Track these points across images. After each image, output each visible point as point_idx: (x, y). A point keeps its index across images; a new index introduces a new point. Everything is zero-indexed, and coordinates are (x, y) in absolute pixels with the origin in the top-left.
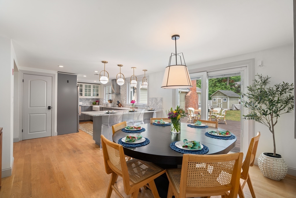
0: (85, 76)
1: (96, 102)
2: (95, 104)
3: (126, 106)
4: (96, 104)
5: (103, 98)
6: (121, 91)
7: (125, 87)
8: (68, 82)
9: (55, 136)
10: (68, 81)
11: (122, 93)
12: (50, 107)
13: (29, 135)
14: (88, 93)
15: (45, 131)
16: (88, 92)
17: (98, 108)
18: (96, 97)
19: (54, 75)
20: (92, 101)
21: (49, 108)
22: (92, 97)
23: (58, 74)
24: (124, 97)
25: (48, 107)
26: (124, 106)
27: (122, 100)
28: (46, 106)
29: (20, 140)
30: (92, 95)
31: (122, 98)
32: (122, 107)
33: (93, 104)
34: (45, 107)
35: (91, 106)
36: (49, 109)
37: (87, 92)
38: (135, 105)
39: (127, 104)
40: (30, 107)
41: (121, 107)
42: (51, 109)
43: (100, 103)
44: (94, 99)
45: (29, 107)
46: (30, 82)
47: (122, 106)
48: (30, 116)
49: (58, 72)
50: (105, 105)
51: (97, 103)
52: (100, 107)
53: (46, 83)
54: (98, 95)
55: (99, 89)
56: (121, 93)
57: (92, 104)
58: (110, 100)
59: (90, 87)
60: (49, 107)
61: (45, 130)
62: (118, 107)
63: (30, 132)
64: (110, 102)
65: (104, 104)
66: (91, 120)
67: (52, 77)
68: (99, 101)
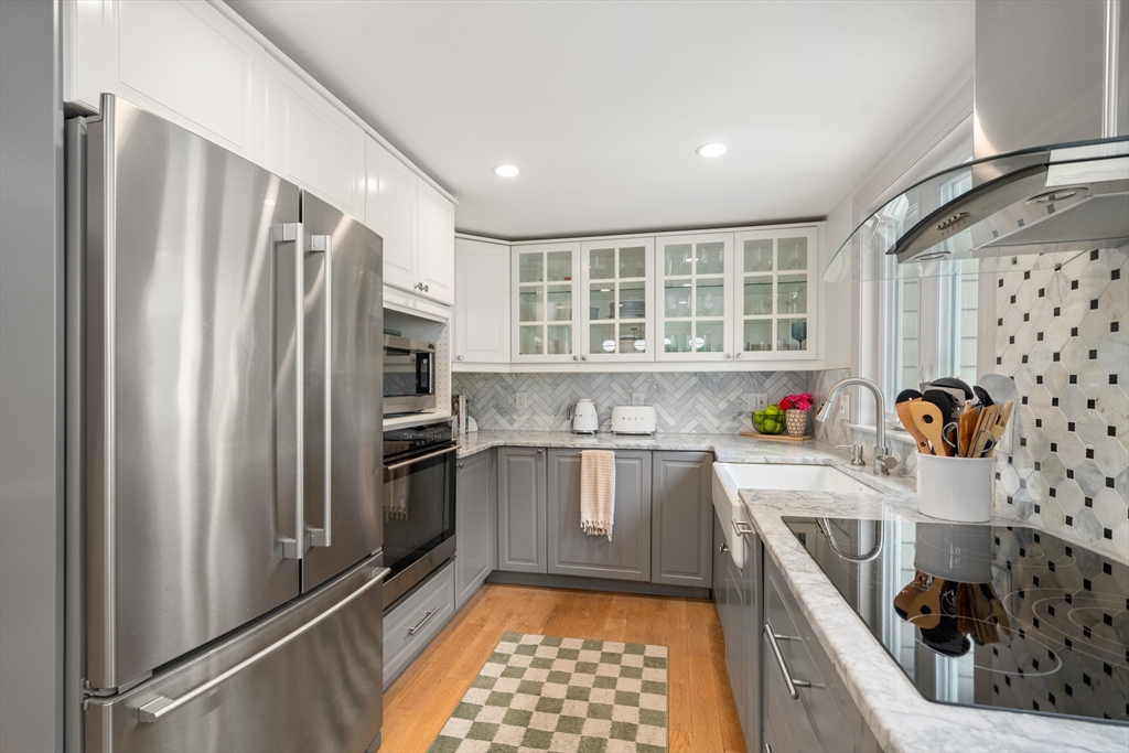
1: (787, 404)
2: (769, 423)
4: (782, 428)
14: (693, 318)
18: (779, 354)
20: (751, 402)
22: (736, 356)
30: (734, 337)
33: (755, 424)
35: (711, 452)
43: (826, 420)
44: (768, 374)
51: (795, 418)
54: (799, 334)
55: (811, 270)
57: (748, 424)
68: (816, 395)
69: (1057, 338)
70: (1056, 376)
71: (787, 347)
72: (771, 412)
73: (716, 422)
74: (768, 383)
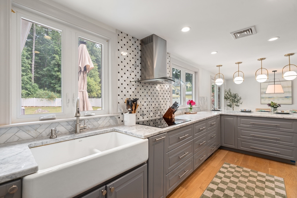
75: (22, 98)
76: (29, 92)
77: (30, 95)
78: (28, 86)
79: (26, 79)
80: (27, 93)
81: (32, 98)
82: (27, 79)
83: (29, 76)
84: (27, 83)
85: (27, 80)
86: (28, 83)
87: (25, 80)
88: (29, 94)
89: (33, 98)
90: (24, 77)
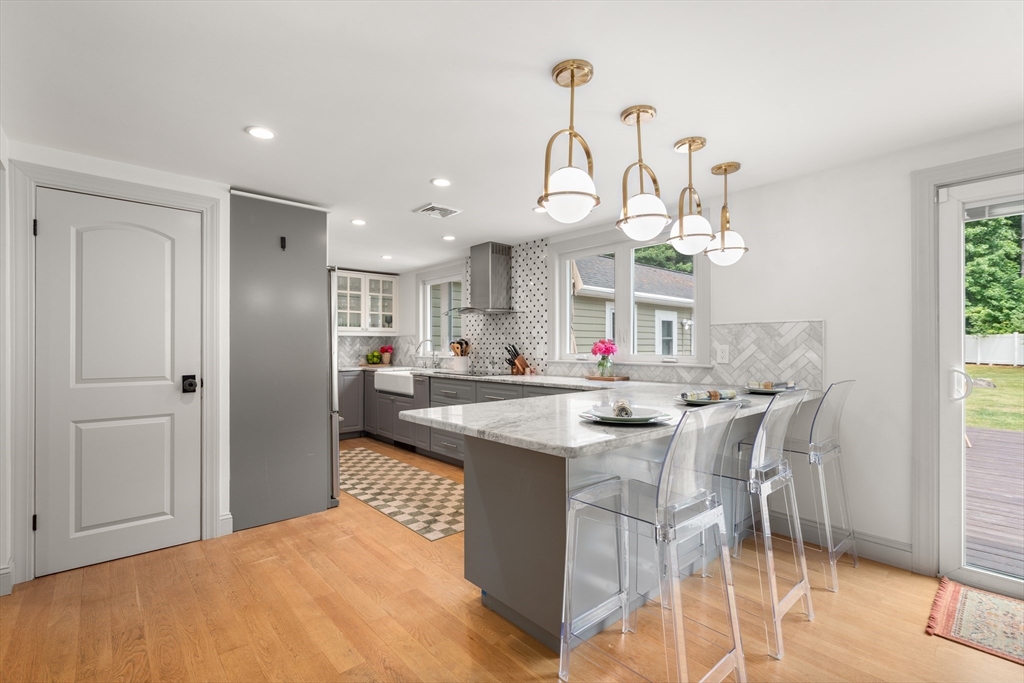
0: (359, 222)
1: (384, 350)
2: (375, 359)
3: (550, 369)
4: (380, 361)
5: (416, 336)
6: (516, 299)
7: (542, 279)
8: (283, 246)
9: (219, 536)
10: (283, 240)
11: (522, 310)
12: (193, 377)
13: (72, 546)
14: (348, 311)
15: (164, 514)
16: (351, 308)
17: (409, 377)
18: (380, 328)
19: (215, 204)
20: (365, 350)
21: (189, 384)
22: (366, 329)
23: (233, 197)
24: (538, 326)
25: (179, 380)
26: (539, 369)
27: (527, 342)
28: (168, 376)
29: (17, 579)
30: (366, 320)
31: (523, 329)
32: (531, 372)
33: (368, 360)
34: (163, 378)
35: (364, 371)
36: (185, 391)
37: (345, 308)
38: (615, 365)
39: (557, 359)
40: (80, 379)
41: (523, 374)
42: (198, 388)
43: (400, 356)
44: (371, 338)
45: (72, 383)
46: (79, 235)
47: (527, 370)
48: (79, 432)
49: (231, 188)
50: (429, 363)
51: (386, 356)
52: (415, 376)
53: (168, 244)
54: (388, 321)
55: (394, 295)
56: (516, 307)
57: (363, 361)
58: (461, 344)
59: (356, 285)
60: (185, 378)
61: (167, 510)
62: (513, 374)
63: (80, 528)
64: (459, 351)
65: (420, 362)
66: (363, 432)
67: (202, 213)
68: (393, 346)
69: (478, 331)
70: (478, 338)
71: (384, 326)
72: (376, 354)
73: (349, 360)
74: (371, 341)
75: (968, 333)
76: (997, 314)
77: (1000, 323)
78: (995, 291)
79: (985, 267)
80: (989, 315)
81: (1005, 335)
82: (990, 266)
83: (1001, 252)
84: (991, 281)
85: (993, 269)
86: (996, 280)
87: (983, 272)
88: (996, 320)
89: (1012, 333)
90: (980, 260)
